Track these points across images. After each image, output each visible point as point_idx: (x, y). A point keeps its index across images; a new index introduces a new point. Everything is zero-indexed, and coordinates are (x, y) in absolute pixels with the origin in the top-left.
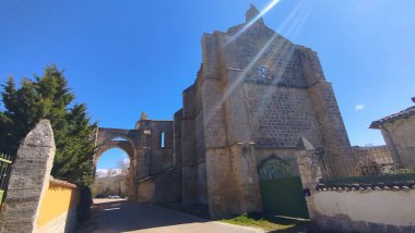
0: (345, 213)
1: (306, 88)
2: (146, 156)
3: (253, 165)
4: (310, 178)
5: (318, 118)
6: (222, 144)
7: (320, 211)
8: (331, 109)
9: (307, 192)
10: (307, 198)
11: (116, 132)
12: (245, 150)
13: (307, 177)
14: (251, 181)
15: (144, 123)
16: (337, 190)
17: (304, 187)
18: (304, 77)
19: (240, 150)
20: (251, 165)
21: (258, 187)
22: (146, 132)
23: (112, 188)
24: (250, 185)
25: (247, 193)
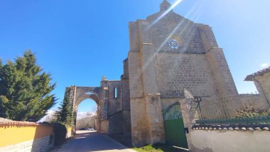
0: (210, 147)
1: (204, 53)
2: (105, 103)
3: (159, 110)
4: (188, 120)
5: (213, 75)
6: (140, 95)
7: (195, 145)
8: (221, 68)
9: (187, 130)
10: (187, 135)
11: (87, 89)
12: (153, 99)
13: (186, 119)
14: (157, 121)
15: (105, 83)
16: (205, 129)
17: (185, 126)
18: (202, 46)
19: (150, 99)
20: (158, 109)
21: (162, 125)
22: (105, 88)
23: (90, 124)
24: (157, 123)
25: (154, 129)
